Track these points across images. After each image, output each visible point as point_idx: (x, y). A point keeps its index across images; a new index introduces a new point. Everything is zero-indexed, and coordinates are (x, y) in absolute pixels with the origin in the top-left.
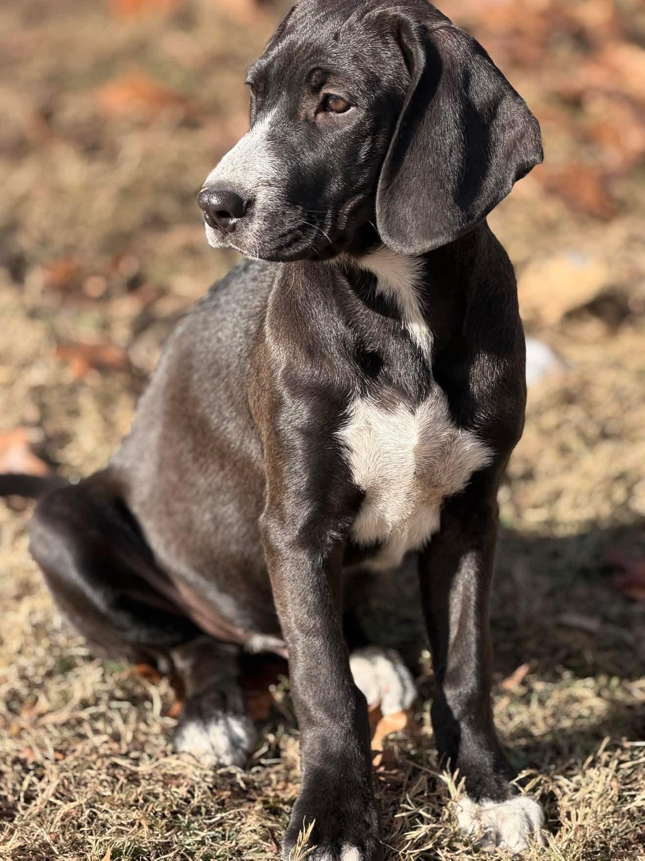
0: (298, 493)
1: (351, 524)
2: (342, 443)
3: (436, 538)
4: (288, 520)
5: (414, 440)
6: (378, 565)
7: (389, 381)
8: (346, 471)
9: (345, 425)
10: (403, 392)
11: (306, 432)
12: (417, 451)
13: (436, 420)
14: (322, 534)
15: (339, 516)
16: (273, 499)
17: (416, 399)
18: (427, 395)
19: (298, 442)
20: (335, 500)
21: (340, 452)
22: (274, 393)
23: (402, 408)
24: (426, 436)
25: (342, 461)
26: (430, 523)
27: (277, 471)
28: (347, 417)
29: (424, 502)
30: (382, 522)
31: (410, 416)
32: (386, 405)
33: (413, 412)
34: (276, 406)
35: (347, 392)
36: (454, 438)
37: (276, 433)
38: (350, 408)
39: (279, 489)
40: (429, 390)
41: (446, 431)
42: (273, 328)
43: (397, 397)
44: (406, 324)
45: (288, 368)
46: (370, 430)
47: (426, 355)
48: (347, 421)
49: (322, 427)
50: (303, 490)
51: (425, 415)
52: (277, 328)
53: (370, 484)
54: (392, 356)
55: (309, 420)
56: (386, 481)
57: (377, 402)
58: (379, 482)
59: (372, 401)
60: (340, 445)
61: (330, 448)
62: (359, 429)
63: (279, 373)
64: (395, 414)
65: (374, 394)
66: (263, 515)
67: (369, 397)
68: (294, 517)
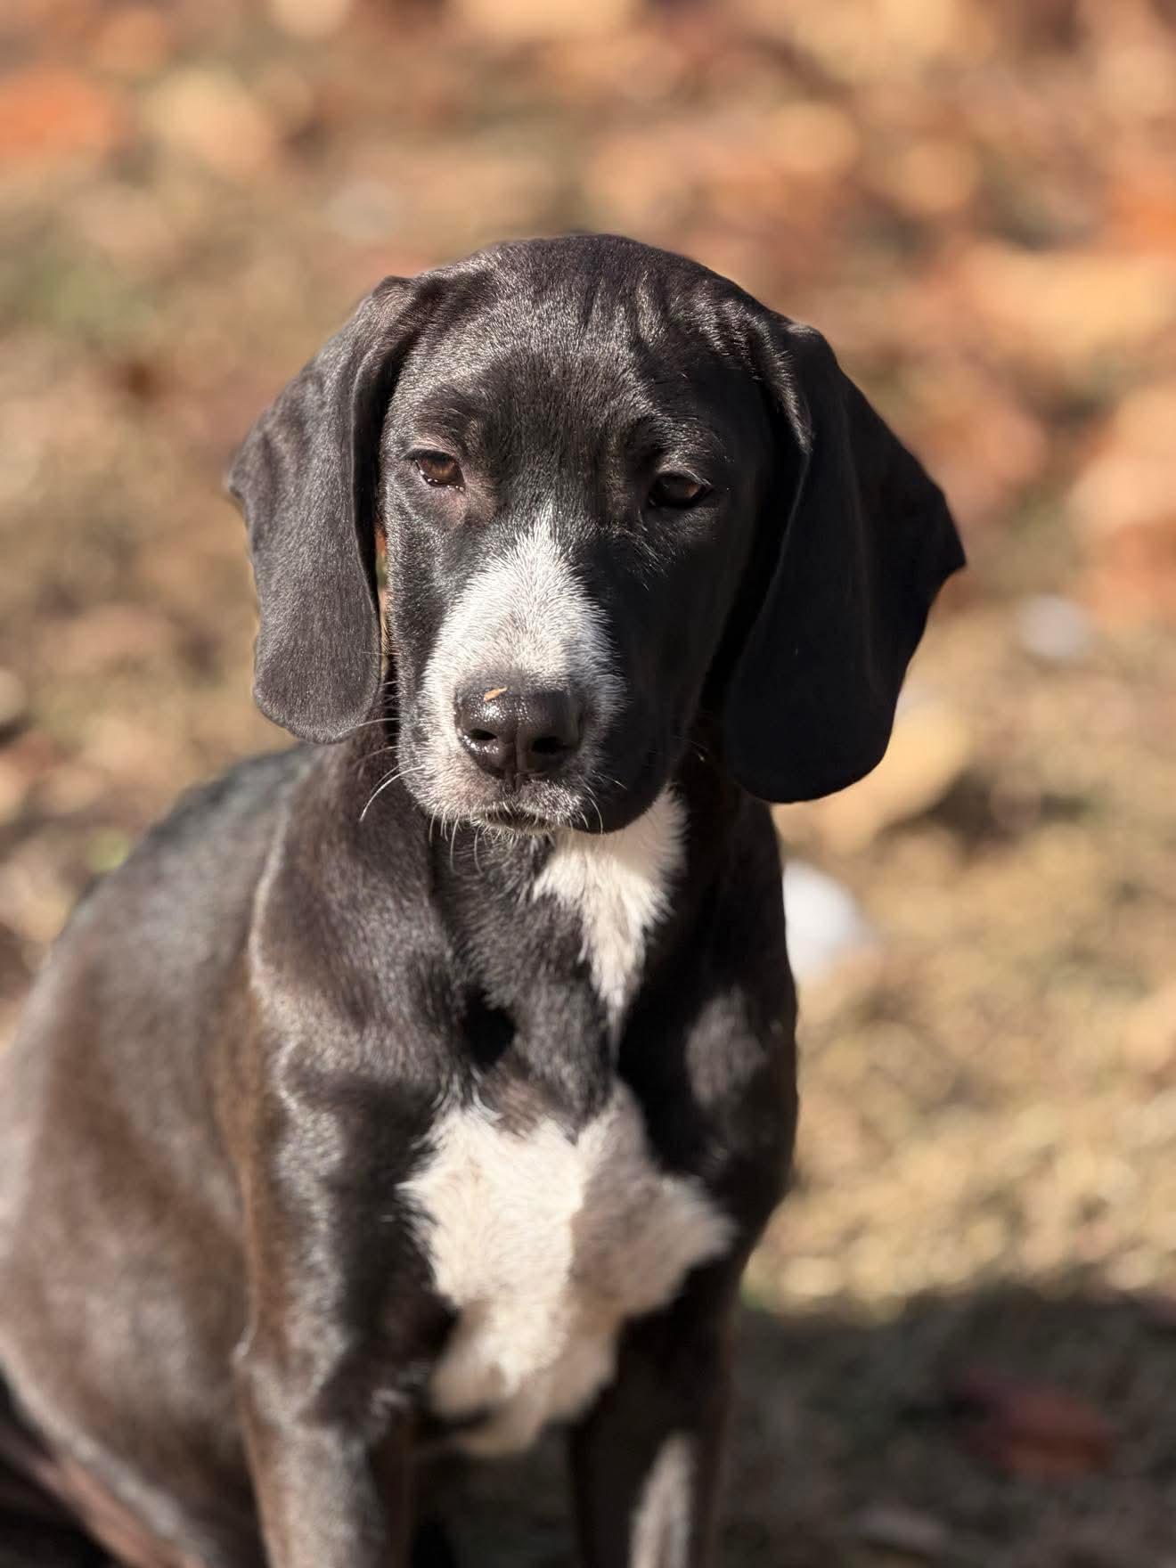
1: (429, 1377)
2: (414, 1206)
3: (607, 1400)
4: (295, 1361)
5: (573, 1201)
6: (483, 1445)
7: (522, 1069)
8: (418, 1266)
9: (424, 1168)
10: (552, 1096)
11: (338, 1187)
12: (578, 1223)
13: (618, 1157)
14: (365, 1395)
15: (404, 1358)
16: (263, 1316)
17: (583, 1112)
18: (604, 1103)
19: (321, 1208)
20: (396, 1325)
21: (409, 1225)
22: (270, 1099)
23: (549, 1131)
24: (597, 1191)
25: (412, 1244)
26: (595, 1366)
27: (272, 1262)
28: (428, 1150)
29: (580, 1331)
30: (495, 1374)
31: (565, 1146)
32: (512, 1123)
33: (573, 1140)
34: (274, 1127)
35: (433, 1098)
36: (652, 1195)
37: (272, 1187)
38: (437, 1133)
39: (278, 1299)
40: (607, 1091)
41: (639, 1179)
42: (266, 961)
43: (539, 1106)
44: (591, 950)
45: (303, 1049)
46: (477, 1178)
47: (613, 1018)
48: (427, 1160)
49: (374, 1174)
50: (327, 1304)
51: (598, 1147)
52: (276, 961)
53: (471, 1292)
54: (540, 1018)
55: (346, 1160)
56: (505, 1286)
57: (495, 1116)
58: (491, 1290)
59: (484, 1117)
60: (410, 1212)
61: (389, 1218)
62: (455, 1177)
63: (283, 1059)
64: (534, 1143)
65: (488, 1099)
66: (242, 1350)
67: (478, 1107)
68: (308, 1359)
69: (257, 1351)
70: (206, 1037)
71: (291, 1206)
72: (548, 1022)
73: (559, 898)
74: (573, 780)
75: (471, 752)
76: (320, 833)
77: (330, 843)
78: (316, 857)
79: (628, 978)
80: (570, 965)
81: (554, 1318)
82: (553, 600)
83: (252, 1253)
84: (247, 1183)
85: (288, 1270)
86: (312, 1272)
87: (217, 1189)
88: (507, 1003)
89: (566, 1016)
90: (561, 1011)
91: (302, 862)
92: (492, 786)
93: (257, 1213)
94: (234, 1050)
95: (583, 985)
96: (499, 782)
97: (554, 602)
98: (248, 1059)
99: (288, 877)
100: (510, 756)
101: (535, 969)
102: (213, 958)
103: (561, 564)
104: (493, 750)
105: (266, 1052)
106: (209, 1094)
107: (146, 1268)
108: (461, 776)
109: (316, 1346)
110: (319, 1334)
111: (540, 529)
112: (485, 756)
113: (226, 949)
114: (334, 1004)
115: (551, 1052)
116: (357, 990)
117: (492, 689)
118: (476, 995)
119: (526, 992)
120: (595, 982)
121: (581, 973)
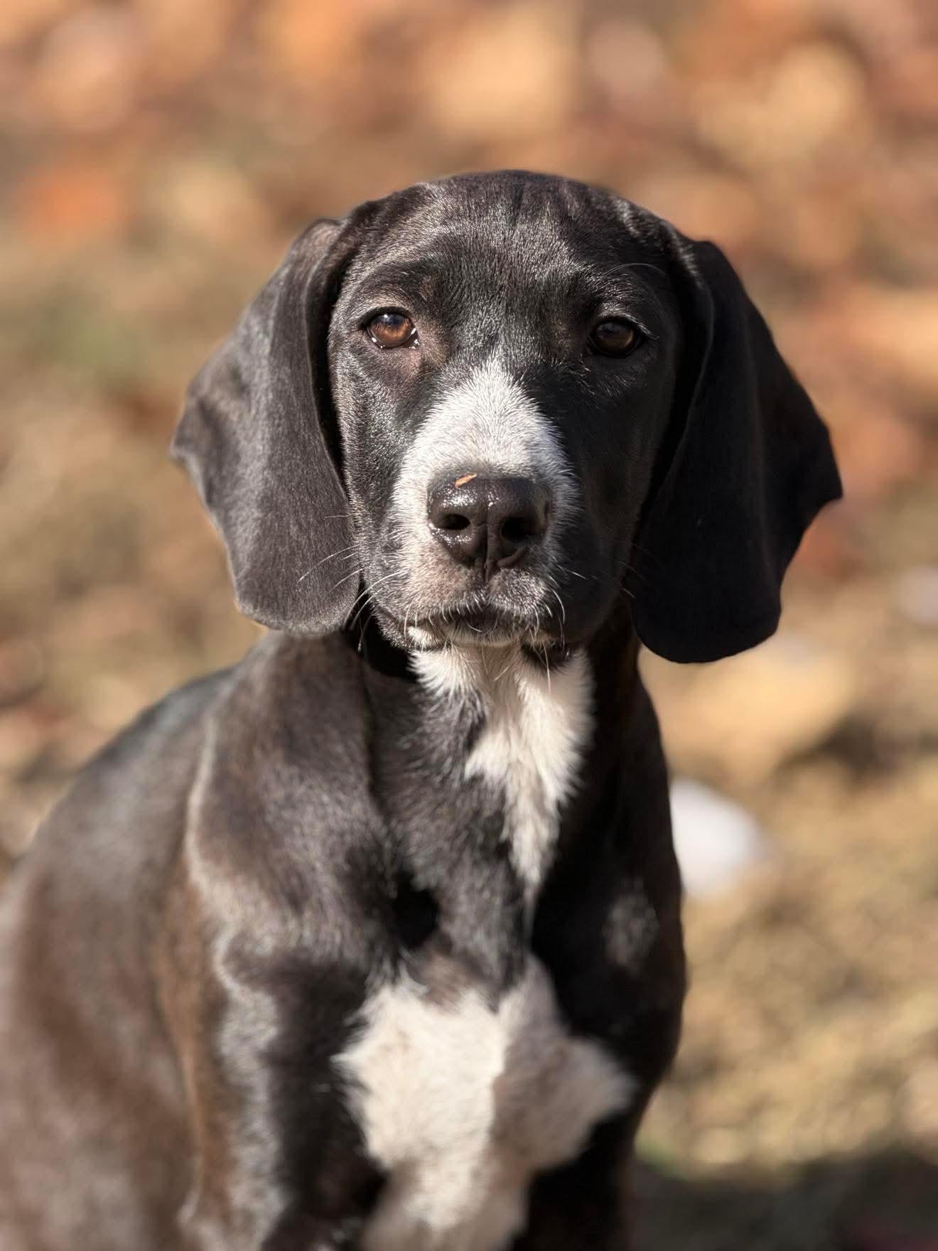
0: (257, 1174)
1: (359, 1233)
2: (347, 1077)
4: (238, 1221)
5: (494, 1065)
7: (447, 947)
8: (353, 1132)
9: (357, 1041)
10: (473, 967)
11: (275, 1059)
12: (500, 1087)
13: (534, 1023)
15: (335, 1216)
16: (208, 1181)
18: (522, 974)
20: (331, 1186)
21: (343, 1095)
22: (210, 983)
23: (472, 1001)
24: (515, 1057)
25: (345, 1112)
27: (216, 1131)
28: (362, 1024)
29: (499, 1186)
32: (436, 996)
33: (494, 1009)
35: (365, 976)
36: (562, 1056)
37: (214, 1063)
38: (369, 1009)
39: (221, 1163)
40: (522, 968)
41: (551, 1039)
42: (205, 856)
43: (462, 978)
44: (512, 829)
45: (243, 936)
46: (406, 1048)
47: (529, 895)
48: (358, 1033)
49: (310, 1048)
50: (267, 1167)
51: (517, 1013)
52: (212, 855)
53: (400, 1155)
54: (462, 897)
55: (283, 1037)
56: (431, 1148)
57: (422, 989)
58: (418, 1151)
59: (413, 991)
60: (343, 1081)
61: (324, 1088)
62: (387, 1049)
63: (222, 946)
64: (458, 1013)
65: (416, 975)
66: (187, 1213)
67: (406, 982)
68: (249, 1217)
69: (202, 1211)
70: (146, 935)
71: (233, 1079)
72: (471, 900)
73: (487, 778)
74: (538, 569)
75: (444, 543)
76: (250, 742)
77: (263, 748)
78: (249, 763)
79: (544, 855)
80: (493, 844)
81: (476, 1175)
82: (510, 413)
83: (198, 1127)
84: (188, 1062)
85: (232, 1138)
86: (253, 1138)
87: (161, 1072)
88: (433, 883)
89: (486, 894)
90: (481, 891)
91: (235, 768)
92: (463, 576)
93: (200, 1087)
94: (174, 941)
95: (502, 865)
96: (469, 572)
97: (512, 414)
98: (187, 948)
99: (220, 781)
100: (481, 545)
101: (461, 851)
102: (149, 864)
103: (515, 388)
104: (465, 539)
105: (205, 940)
106: (151, 985)
107: (98, 1144)
108: (434, 569)
109: (257, 1206)
110: (259, 1194)
111: (492, 365)
112: (458, 546)
113: (161, 854)
114: (272, 894)
115: (473, 929)
116: (295, 881)
117: (463, 477)
118: (405, 878)
119: (451, 872)
120: (513, 860)
121: (503, 851)
